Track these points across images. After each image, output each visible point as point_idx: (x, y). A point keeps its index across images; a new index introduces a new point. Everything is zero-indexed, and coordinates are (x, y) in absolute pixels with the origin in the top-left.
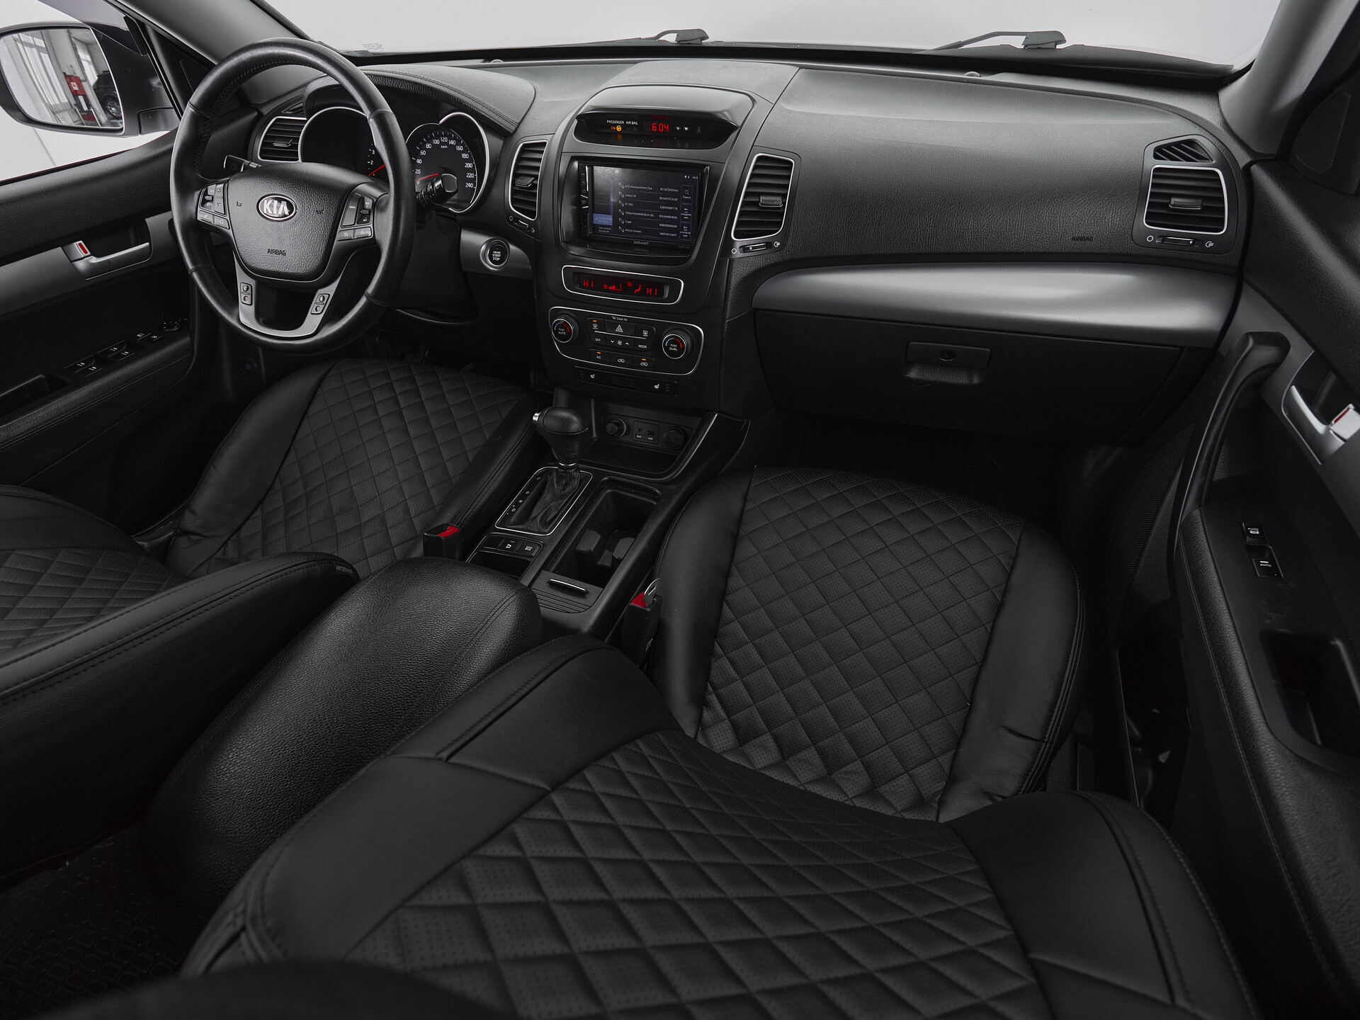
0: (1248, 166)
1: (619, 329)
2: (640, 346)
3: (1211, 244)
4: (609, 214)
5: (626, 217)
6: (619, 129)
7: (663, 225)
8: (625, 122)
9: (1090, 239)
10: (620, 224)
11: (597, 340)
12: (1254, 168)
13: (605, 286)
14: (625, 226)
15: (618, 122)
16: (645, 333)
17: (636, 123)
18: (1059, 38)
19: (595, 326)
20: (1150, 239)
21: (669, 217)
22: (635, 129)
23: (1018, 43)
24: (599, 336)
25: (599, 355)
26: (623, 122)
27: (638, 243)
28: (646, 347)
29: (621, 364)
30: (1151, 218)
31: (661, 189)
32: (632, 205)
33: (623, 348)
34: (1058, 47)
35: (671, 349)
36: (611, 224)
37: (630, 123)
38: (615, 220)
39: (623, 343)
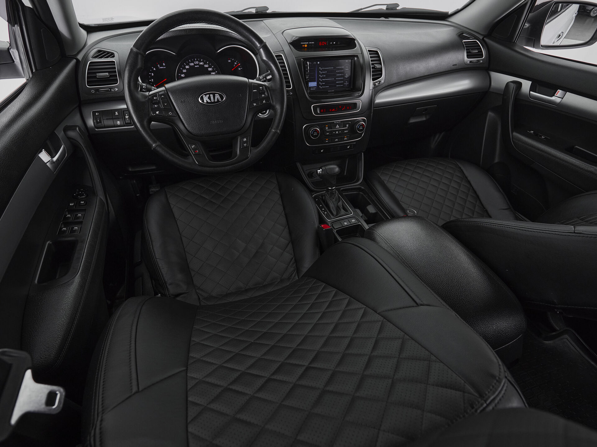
0: (483, 39)
1: (338, 126)
2: (345, 131)
3: (482, 61)
4: (315, 81)
5: (323, 82)
6: (306, 46)
7: (338, 82)
8: (309, 43)
9: (456, 65)
10: (320, 85)
11: (327, 134)
12: (485, 39)
13: (330, 110)
14: (322, 85)
15: (305, 43)
16: (347, 126)
17: (313, 43)
18: (397, 5)
19: (327, 128)
20: (468, 62)
21: (340, 78)
22: (313, 45)
23: (384, 8)
24: (328, 132)
25: (327, 140)
26: (308, 43)
27: (330, 91)
28: (347, 131)
29: (337, 142)
30: (468, 56)
31: (337, 68)
32: (325, 76)
33: (339, 134)
34: (397, 8)
35: (360, 129)
36: (316, 86)
37: (311, 43)
38: (318, 84)
39: (339, 132)
